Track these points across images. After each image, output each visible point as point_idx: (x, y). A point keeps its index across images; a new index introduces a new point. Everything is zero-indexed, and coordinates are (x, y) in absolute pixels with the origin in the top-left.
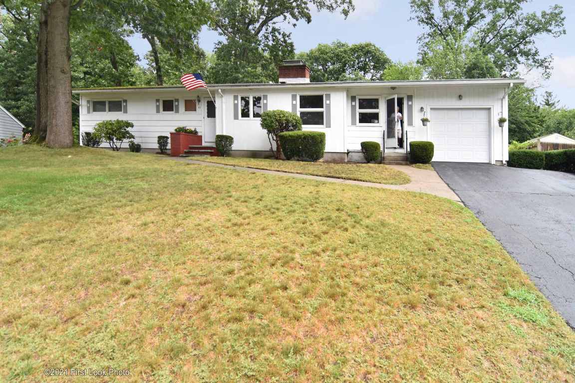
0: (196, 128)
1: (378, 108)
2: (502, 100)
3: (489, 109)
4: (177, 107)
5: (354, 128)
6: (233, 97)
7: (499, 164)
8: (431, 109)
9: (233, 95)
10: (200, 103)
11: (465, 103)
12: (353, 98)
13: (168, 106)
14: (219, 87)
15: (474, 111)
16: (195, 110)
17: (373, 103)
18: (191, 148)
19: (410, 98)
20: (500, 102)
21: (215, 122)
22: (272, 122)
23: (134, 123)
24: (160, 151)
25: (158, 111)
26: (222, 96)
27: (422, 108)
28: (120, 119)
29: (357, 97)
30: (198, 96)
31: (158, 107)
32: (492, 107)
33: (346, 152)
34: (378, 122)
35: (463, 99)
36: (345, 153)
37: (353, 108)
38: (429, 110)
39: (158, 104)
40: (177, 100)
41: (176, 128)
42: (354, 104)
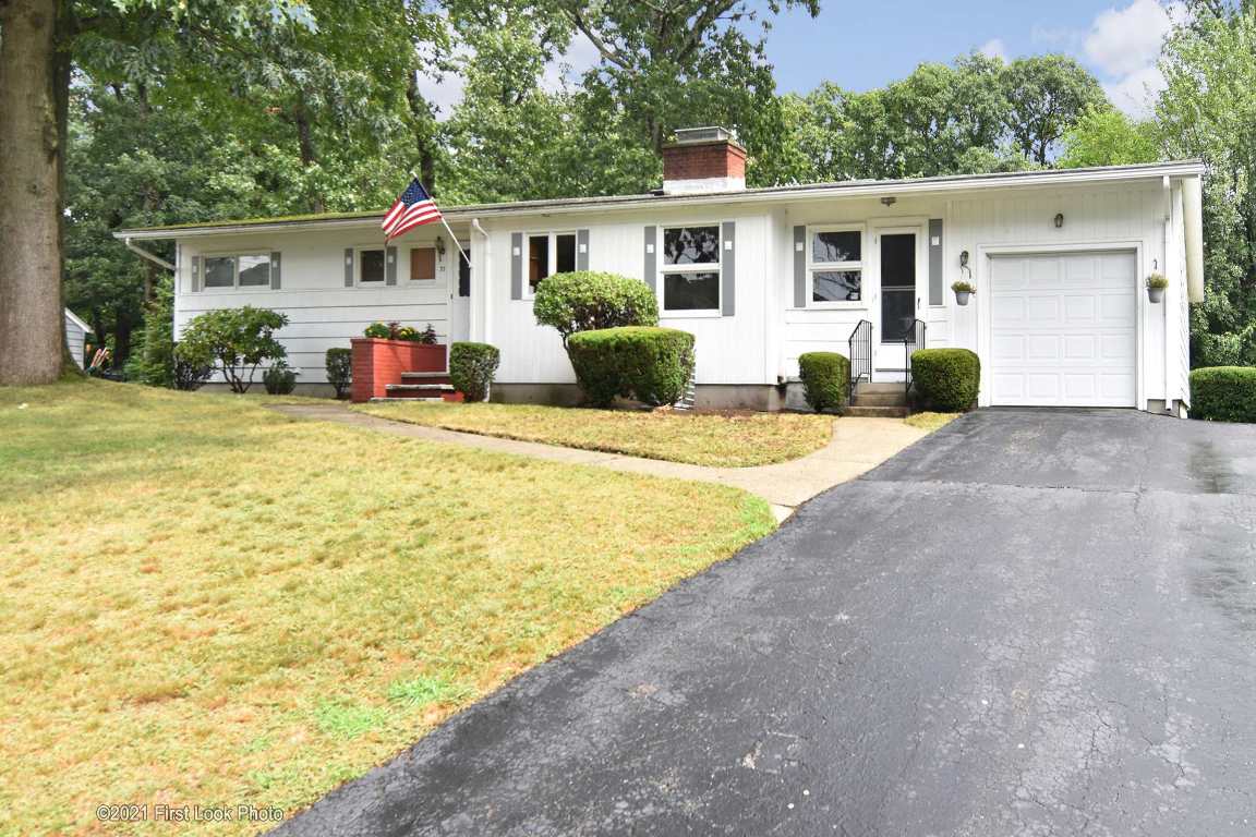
0: (433, 323)
1: (859, 259)
2: (1164, 225)
3: (1134, 251)
4: (393, 267)
5: (800, 315)
6: (510, 237)
7: (1156, 408)
8: (989, 256)
9: (510, 232)
10: (443, 257)
11: (1073, 237)
12: (799, 233)
13: (373, 267)
14: (473, 214)
15: (1099, 259)
16: (432, 276)
17: (848, 245)
18: (406, 380)
19: (936, 227)
20: (1159, 232)
21: (467, 308)
22: (557, 305)
23: (291, 316)
24: (333, 390)
25: (349, 282)
26: (485, 238)
27: (965, 255)
28: (253, 306)
29: (807, 228)
30: (439, 238)
31: (349, 269)
32: (1138, 245)
33: (775, 382)
34: (859, 299)
35: (1066, 226)
36: (770, 386)
37: (799, 258)
38: (982, 258)
39: (349, 261)
40: (393, 251)
41: (368, 325)
42: (800, 247)
